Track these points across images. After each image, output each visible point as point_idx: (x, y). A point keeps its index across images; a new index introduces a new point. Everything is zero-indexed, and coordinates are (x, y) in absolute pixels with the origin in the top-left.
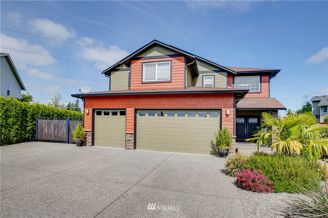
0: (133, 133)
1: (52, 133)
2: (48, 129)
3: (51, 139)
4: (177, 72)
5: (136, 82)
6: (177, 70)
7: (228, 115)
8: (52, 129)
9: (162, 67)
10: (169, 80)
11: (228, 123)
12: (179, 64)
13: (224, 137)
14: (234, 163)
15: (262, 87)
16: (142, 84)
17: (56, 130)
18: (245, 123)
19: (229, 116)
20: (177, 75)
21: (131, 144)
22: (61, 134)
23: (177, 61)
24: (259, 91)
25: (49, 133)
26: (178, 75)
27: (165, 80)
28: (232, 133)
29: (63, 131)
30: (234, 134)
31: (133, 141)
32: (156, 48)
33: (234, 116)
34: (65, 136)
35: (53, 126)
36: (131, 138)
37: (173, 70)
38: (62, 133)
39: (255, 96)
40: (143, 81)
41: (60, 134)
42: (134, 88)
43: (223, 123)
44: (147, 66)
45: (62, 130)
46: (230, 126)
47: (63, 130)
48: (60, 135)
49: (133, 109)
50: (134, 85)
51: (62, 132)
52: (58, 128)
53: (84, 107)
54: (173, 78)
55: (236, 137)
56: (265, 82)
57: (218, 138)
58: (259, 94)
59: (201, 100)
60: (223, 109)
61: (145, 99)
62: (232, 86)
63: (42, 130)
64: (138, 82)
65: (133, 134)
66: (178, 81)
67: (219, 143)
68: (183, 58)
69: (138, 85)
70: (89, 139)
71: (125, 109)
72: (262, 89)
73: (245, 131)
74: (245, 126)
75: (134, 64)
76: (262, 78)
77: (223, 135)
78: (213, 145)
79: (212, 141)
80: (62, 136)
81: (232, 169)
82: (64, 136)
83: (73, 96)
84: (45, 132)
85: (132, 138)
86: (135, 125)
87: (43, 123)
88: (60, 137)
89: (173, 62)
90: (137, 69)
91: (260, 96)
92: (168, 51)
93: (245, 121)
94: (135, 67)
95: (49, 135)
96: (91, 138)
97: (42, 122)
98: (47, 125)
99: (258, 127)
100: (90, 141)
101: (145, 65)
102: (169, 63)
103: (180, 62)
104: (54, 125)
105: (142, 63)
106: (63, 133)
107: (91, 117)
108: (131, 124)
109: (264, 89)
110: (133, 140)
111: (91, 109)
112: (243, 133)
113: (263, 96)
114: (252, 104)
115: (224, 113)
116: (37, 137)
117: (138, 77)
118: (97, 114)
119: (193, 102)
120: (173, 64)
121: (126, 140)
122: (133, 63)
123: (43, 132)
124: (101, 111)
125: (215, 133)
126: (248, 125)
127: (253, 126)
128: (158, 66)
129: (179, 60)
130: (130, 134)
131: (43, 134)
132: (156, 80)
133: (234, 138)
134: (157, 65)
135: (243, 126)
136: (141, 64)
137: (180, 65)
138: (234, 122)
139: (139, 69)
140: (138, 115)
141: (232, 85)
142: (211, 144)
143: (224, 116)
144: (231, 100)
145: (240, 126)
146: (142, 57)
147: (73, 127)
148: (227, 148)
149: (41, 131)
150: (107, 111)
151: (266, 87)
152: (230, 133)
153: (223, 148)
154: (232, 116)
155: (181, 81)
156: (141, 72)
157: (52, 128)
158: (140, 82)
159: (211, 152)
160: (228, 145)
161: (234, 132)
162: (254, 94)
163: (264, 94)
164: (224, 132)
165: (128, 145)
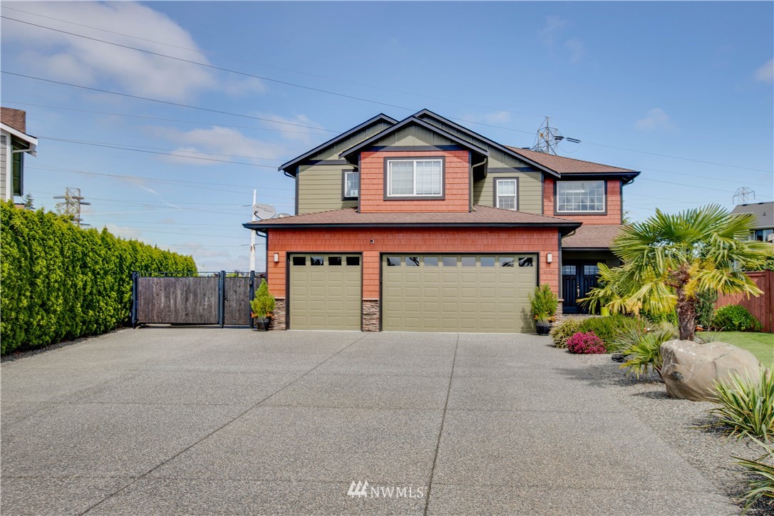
0: (378, 299)
1: (180, 305)
2: (166, 297)
3: (177, 320)
4: (456, 181)
5: (373, 197)
6: (455, 175)
7: (549, 263)
8: (179, 299)
9: (426, 169)
10: (441, 195)
11: (549, 277)
12: (459, 165)
13: (544, 301)
14: (564, 331)
15: (609, 203)
16: (384, 201)
17: (191, 299)
18: (578, 276)
19: (552, 265)
20: (455, 186)
21: (374, 322)
22: (204, 309)
23: (456, 159)
24: (604, 211)
25: (169, 307)
26: (458, 186)
27: (432, 195)
28: (557, 293)
29: (208, 301)
30: (559, 296)
31: (378, 316)
32: (413, 129)
33: (559, 265)
34: (213, 313)
35: (182, 290)
36: (373, 310)
37: (447, 176)
38: (206, 307)
40: (388, 195)
41: (201, 308)
42: (369, 208)
43: (542, 277)
44: (394, 163)
45: (206, 299)
46: (552, 282)
47: (209, 298)
48: (201, 311)
49: (377, 254)
50: (368, 203)
51: (206, 303)
52: (195, 295)
53: (267, 249)
54: (447, 192)
55: (563, 300)
56: (613, 193)
57: (535, 302)
58: (603, 217)
59: (503, 236)
60: (542, 254)
61: (401, 235)
63: (150, 301)
64: (377, 197)
65: (377, 301)
66: (458, 197)
67: (536, 311)
68: (466, 155)
69: (378, 202)
70: (280, 315)
71: (361, 253)
72: (609, 208)
73: (578, 290)
74: (578, 282)
75: (366, 160)
76: (609, 185)
77: (542, 296)
78: (526, 315)
79: (523, 309)
80: (206, 312)
81: (562, 337)
82: (210, 312)
83: (247, 226)
84: (160, 305)
85: (376, 310)
86: (381, 283)
87: (151, 284)
88: (201, 316)
89: (447, 159)
90: (373, 171)
91: (605, 222)
92: (436, 137)
93: (578, 272)
94: (369, 165)
95: (169, 311)
96: (284, 313)
97: (151, 282)
98: (163, 289)
100: (283, 319)
101: (390, 162)
102: (440, 162)
103: (460, 160)
104: (185, 289)
105: (385, 158)
106: (210, 306)
107: (284, 270)
108: (372, 282)
109: (612, 207)
110: (378, 314)
111: (284, 254)
112: (574, 295)
113: (610, 222)
114: (590, 239)
115: (542, 259)
116: (136, 319)
117: (376, 187)
118: (295, 264)
119: (490, 240)
120: (447, 165)
121: (362, 314)
122: (365, 158)
123: (153, 305)
124: (305, 258)
125: (529, 294)
126: (582, 279)
127: (592, 281)
128: (417, 166)
129: (458, 157)
130: (371, 301)
131: (152, 310)
132: (415, 195)
133: (560, 302)
134: (415, 163)
135: (574, 281)
136: (382, 160)
137: (461, 166)
138: (559, 274)
139: (377, 171)
140: (385, 264)
142: (522, 314)
143: (542, 265)
144: (555, 237)
145: (568, 281)
146: (384, 147)
147: (236, 292)
148: (550, 318)
149: (148, 304)
150: (316, 257)
151: (615, 203)
152: (554, 294)
153: (545, 319)
154: (557, 265)
155: (463, 197)
156: (382, 176)
157: (179, 295)
158: (382, 197)
159: (523, 328)
160: (551, 313)
161: (559, 292)
163: (612, 217)
164: (545, 292)
165: (368, 323)
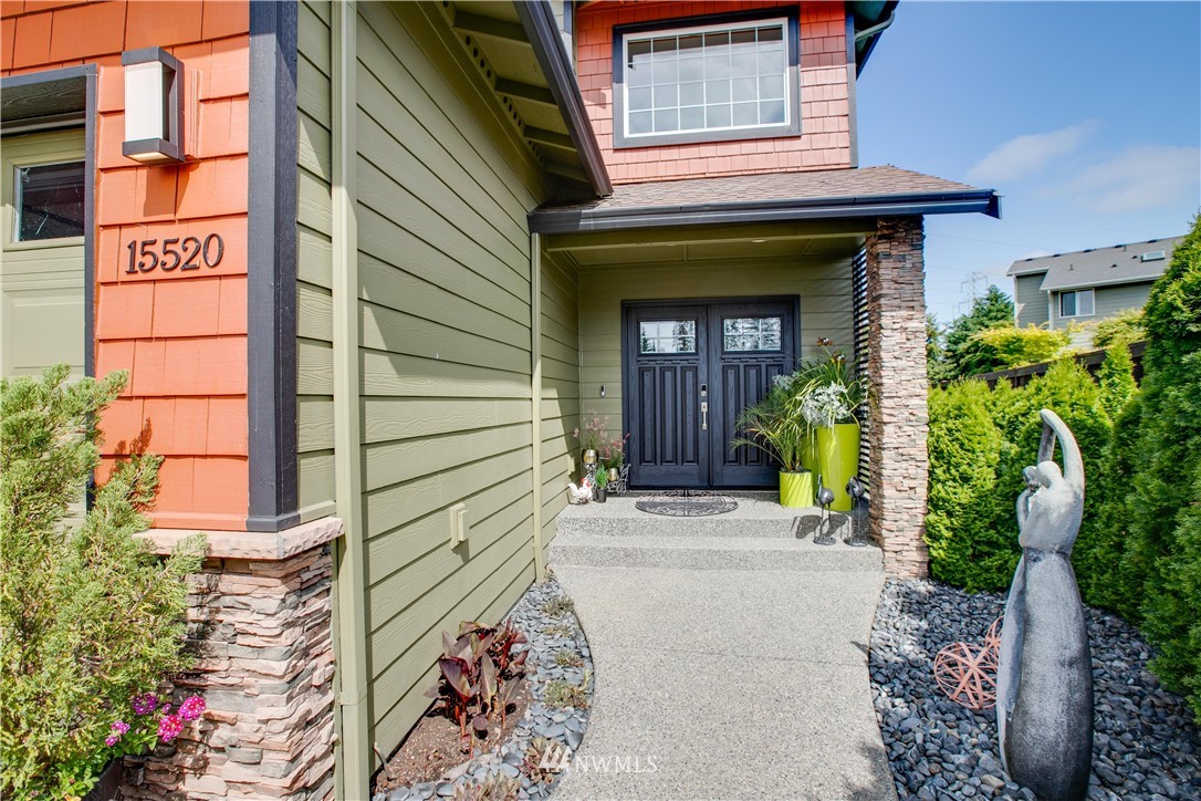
15: (804, 98)
18: (702, 355)
24: (787, 122)
39: (757, 163)
56: (820, 59)
58: (787, 144)
62: (609, 99)
72: (805, 111)
73: (704, 407)
74: (702, 376)
76: (805, 32)
91: (795, 161)
93: (702, 342)
99: (782, 381)
109: (817, 109)
112: (690, 426)
113: (811, 160)
126: (717, 366)
127: (753, 372)
135: (689, 375)
141: (608, 93)
145: (668, 375)
151: (827, 93)
162: (753, 145)
163: (819, 141)
